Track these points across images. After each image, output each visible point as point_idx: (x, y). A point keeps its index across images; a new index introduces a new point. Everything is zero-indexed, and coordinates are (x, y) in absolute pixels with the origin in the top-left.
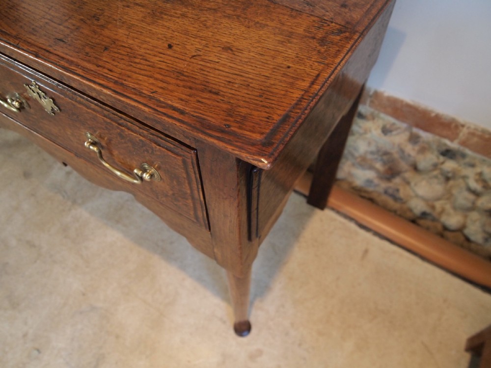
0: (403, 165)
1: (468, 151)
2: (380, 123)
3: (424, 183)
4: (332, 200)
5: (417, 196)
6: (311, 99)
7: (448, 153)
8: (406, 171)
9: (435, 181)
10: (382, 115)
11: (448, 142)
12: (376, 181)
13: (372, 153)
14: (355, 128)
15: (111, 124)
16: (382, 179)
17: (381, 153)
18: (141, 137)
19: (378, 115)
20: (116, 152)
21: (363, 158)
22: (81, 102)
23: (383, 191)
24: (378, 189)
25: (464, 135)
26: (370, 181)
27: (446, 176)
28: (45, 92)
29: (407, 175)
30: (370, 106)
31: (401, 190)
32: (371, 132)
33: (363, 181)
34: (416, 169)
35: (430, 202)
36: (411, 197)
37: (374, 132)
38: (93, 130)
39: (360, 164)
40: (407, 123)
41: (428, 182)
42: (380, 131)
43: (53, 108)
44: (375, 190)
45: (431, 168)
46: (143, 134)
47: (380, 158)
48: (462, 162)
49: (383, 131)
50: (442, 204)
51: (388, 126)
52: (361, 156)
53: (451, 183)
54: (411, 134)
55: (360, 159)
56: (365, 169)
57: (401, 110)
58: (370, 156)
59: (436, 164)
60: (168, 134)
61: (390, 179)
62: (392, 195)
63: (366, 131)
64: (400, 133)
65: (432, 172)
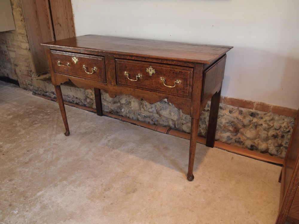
0: (240, 126)
1: (259, 112)
2: (228, 110)
3: (248, 131)
5: (248, 139)
7: (253, 115)
8: (241, 129)
9: (252, 129)
10: (228, 106)
11: (251, 110)
12: (231, 137)
13: (227, 123)
14: (219, 114)
15: (172, 70)
16: (233, 135)
17: (230, 123)
18: (180, 70)
19: (227, 107)
20: (169, 80)
21: (225, 126)
22: (164, 67)
23: (234, 141)
24: (232, 141)
25: (255, 105)
26: (228, 137)
27: (255, 125)
28: (153, 68)
29: (242, 130)
30: (224, 103)
31: (241, 138)
32: (225, 114)
33: (226, 138)
34: (244, 126)
35: (253, 141)
36: (246, 140)
37: (227, 114)
38: (164, 75)
39: (224, 130)
40: (237, 106)
41: (249, 130)
42: (229, 113)
43: (153, 73)
44: (231, 142)
45: (249, 123)
46: (181, 69)
47: (230, 124)
48: (258, 117)
49: (230, 112)
50: (257, 141)
51: (231, 110)
52: (224, 126)
53: (258, 129)
54: (239, 111)
55: (223, 128)
56: (226, 132)
57: (234, 102)
58: (227, 125)
59: (250, 120)
60: (188, 66)
61: (236, 135)
62: (238, 142)
63: (224, 114)
64: (235, 112)
65: (250, 125)
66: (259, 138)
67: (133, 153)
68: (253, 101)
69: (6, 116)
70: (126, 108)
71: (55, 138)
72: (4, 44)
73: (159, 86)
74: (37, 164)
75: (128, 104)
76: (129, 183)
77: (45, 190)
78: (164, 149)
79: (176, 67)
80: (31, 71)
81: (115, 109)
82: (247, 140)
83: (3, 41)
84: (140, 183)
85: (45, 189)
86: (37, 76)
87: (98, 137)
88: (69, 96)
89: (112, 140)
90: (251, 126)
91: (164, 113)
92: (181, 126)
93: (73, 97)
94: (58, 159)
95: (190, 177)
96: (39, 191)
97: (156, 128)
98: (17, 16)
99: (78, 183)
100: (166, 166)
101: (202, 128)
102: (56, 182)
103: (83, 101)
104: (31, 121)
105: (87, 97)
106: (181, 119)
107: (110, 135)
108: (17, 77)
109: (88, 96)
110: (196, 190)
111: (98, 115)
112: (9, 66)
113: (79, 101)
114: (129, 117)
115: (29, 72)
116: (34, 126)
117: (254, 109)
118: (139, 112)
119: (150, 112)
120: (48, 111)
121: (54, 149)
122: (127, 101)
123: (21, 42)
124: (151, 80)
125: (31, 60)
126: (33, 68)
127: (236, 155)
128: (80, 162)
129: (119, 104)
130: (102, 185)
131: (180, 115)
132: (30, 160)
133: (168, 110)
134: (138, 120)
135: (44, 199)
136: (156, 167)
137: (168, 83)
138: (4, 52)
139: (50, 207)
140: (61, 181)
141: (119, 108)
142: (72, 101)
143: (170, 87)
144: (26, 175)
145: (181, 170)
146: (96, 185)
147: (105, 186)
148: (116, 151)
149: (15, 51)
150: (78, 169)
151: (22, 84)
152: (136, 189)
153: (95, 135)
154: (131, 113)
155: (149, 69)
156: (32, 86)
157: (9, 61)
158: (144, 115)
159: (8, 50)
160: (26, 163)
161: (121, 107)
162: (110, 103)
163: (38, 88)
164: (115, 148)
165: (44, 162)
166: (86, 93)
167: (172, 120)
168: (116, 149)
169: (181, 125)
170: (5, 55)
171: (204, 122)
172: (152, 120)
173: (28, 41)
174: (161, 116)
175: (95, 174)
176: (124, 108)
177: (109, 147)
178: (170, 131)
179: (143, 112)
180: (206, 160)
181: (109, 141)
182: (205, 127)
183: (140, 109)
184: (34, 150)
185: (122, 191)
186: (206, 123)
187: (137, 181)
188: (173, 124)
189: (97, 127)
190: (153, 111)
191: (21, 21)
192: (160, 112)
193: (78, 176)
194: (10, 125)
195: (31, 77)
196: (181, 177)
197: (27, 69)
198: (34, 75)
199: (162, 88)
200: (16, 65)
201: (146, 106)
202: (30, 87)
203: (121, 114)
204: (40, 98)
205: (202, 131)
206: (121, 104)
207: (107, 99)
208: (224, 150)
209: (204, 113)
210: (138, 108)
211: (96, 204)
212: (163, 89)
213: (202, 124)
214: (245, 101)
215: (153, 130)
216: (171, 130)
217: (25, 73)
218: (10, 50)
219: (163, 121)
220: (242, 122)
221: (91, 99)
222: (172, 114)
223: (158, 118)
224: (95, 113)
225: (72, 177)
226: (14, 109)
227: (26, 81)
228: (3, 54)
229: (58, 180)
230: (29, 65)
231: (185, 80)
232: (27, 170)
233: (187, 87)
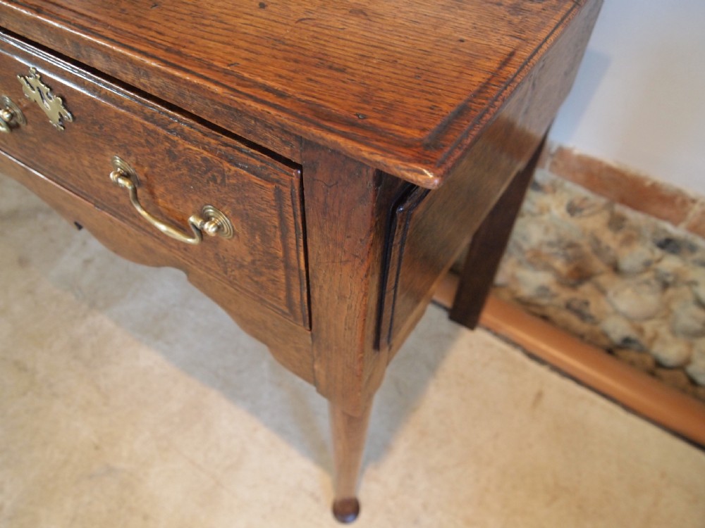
0: (598, 264)
2: (565, 198)
3: (628, 292)
4: (487, 316)
5: (617, 312)
6: (503, 85)
7: (668, 245)
8: (601, 273)
9: (646, 289)
10: (568, 185)
11: (669, 227)
12: (554, 288)
13: (550, 244)
16: (562, 285)
17: (563, 245)
18: (206, 154)
19: (562, 186)
20: (161, 189)
21: (536, 252)
23: (564, 305)
24: (555, 302)
25: (694, 215)
26: (543, 287)
27: (662, 280)
28: (50, 86)
29: (602, 279)
30: (551, 171)
31: (592, 303)
32: (549, 211)
33: (534, 287)
34: (617, 270)
35: (636, 323)
36: (607, 315)
37: (555, 211)
39: (531, 262)
40: (608, 197)
41: (635, 290)
42: (564, 209)
43: (61, 116)
45: (641, 267)
46: (209, 146)
47: (562, 252)
48: (690, 258)
49: (569, 210)
50: (655, 326)
51: (577, 202)
52: (533, 249)
53: (671, 293)
54: (612, 215)
55: (530, 255)
56: (536, 270)
57: (597, 177)
58: (546, 250)
59: (650, 261)
60: (253, 140)
61: (574, 288)
62: (578, 311)
63: (541, 209)
64: (592, 214)
65: (642, 274)
82: (614, 315)
89: (97, 261)
90: (645, 276)
117: (682, 225)
127: (555, 378)
155: (31, 87)
164: (101, 304)
168: (101, 310)
214: (655, 184)
220: (614, 255)
231: (253, 225)
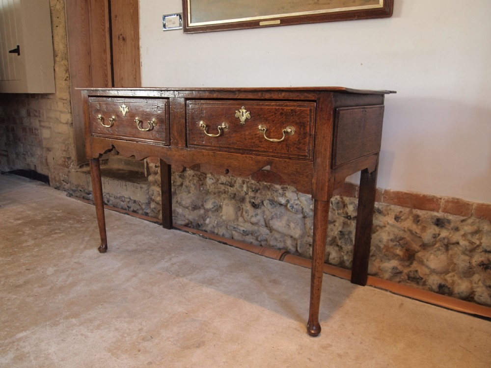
0: (416, 246)
1: (450, 217)
2: (393, 214)
3: (432, 256)
4: (370, 281)
5: (433, 271)
7: (439, 223)
8: (418, 252)
9: (439, 253)
11: (436, 214)
12: (400, 268)
13: (391, 240)
14: (377, 222)
15: (279, 109)
16: (403, 266)
17: (398, 240)
18: (292, 108)
19: (390, 209)
20: (274, 128)
21: (387, 247)
22: (266, 105)
23: (406, 277)
24: (402, 277)
25: (443, 204)
26: (394, 268)
27: (444, 244)
28: (247, 110)
29: (420, 254)
30: (383, 202)
31: (419, 271)
32: (388, 223)
33: (390, 270)
34: (425, 246)
35: (442, 276)
36: (428, 275)
37: (390, 222)
38: (265, 120)
39: (386, 255)
40: (409, 207)
41: (434, 255)
42: (393, 220)
43: (247, 118)
44: (401, 280)
45: (433, 240)
46: (294, 106)
47: (398, 243)
48: (450, 228)
49: (395, 219)
50: (451, 277)
51: (398, 214)
52: (385, 246)
53: (450, 252)
54: (413, 217)
55: (384, 250)
56: (389, 260)
57: (402, 199)
58: (391, 244)
59: (435, 234)
60: (306, 99)
61: (409, 266)
62: (414, 278)
63: (385, 224)
64: (406, 219)
65: (435, 244)
66: (454, 270)
67: (211, 285)
68: (438, 195)
69: (12, 221)
70: (214, 217)
71: (81, 254)
72: (37, 116)
73: (257, 142)
74: (35, 290)
75: (217, 210)
76: (193, 330)
77: (33, 331)
78: (270, 282)
79: (286, 104)
80: (69, 158)
81: (195, 220)
82: (431, 274)
83: (35, 112)
84: (214, 334)
85: (33, 329)
86: (78, 167)
87: (155, 258)
88: (123, 199)
89: (178, 264)
90: (437, 245)
91: (278, 224)
92: (308, 250)
93: (128, 200)
94: (74, 284)
95: (314, 328)
96: (22, 331)
97: (262, 250)
98: (61, 73)
99: (97, 323)
100: (268, 309)
101: (346, 253)
102: (57, 319)
103: (143, 207)
104: (49, 230)
105: (151, 200)
106: (308, 236)
107: (177, 257)
108: (49, 169)
109: (153, 197)
110: (322, 353)
111: (164, 227)
112: (38, 152)
113: (138, 207)
114: (217, 234)
115: (67, 160)
116: (52, 236)
117: (440, 210)
118: (235, 223)
119: (252, 224)
120: (83, 219)
121: (73, 269)
122: (215, 204)
123: (61, 112)
124: (243, 132)
125: (71, 141)
126: (73, 154)
127: (408, 299)
128: (112, 292)
129: (202, 211)
130: (140, 330)
131: (305, 227)
132: (26, 283)
133: (285, 218)
134: (233, 238)
135: (26, 344)
136: (250, 309)
137: (272, 134)
138: (35, 129)
139: (32, 358)
140: (67, 318)
141: (203, 218)
142: (127, 208)
143: (276, 140)
144: (10, 303)
145: (298, 317)
146: (129, 329)
147: (146, 332)
148: (181, 279)
149: (50, 128)
150: (105, 302)
151: (54, 181)
152: (204, 342)
153: (151, 255)
154: (221, 227)
155: (240, 112)
156: (69, 184)
157: (40, 144)
158: (242, 229)
159: (41, 126)
160: (18, 287)
161: (205, 216)
162: (187, 210)
163: (78, 186)
164: (182, 275)
165: (49, 287)
166: (151, 193)
167: (291, 237)
168: (182, 277)
169: (308, 246)
170: (36, 135)
171: (349, 241)
172: (257, 239)
173: (71, 111)
174: (273, 232)
175: (133, 311)
176: (210, 218)
177: (170, 273)
178: (285, 255)
179: (242, 224)
180: (349, 304)
181: (173, 264)
182: (350, 249)
183: (237, 220)
184: (39, 269)
185: (175, 342)
186: (352, 241)
187: (209, 329)
188: (292, 245)
189: (158, 243)
190: (259, 221)
191: (66, 80)
192: (271, 222)
193: (100, 313)
194: (14, 232)
195: (68, 168)
196: (296, 329)
197: (64, 154)
198: (73, 165)
199: (262, 144)
200: (49, 150)
201: (246, 212)
202: (65, 185)
203: (204, 229)
204: (77, 201)
205: (345, 258)
206: (205, 212)
207: (184, 203)
208: (386, 290)
209: (349, 223)
210: (233, 217)
211: (119, 361)
212: (264, 148)
213: (346, 243)
214: (424, 196)
215: (256, 254)
216: (288, 255)
217: (60, 162)
218: (43, 127)
219: (276, 239)
220: (420, 237)
221: (158, 203)
222: (292, 225)
223: (267, 235)
224: (160, 224)
225: (89, 314)
226: (29, 212)
227: (61, 174)
228: (33, 132)
229: (63, 316)
230: (68, 148)
231: (301, 125)
232: (14, 297)
233: (305, 138)
